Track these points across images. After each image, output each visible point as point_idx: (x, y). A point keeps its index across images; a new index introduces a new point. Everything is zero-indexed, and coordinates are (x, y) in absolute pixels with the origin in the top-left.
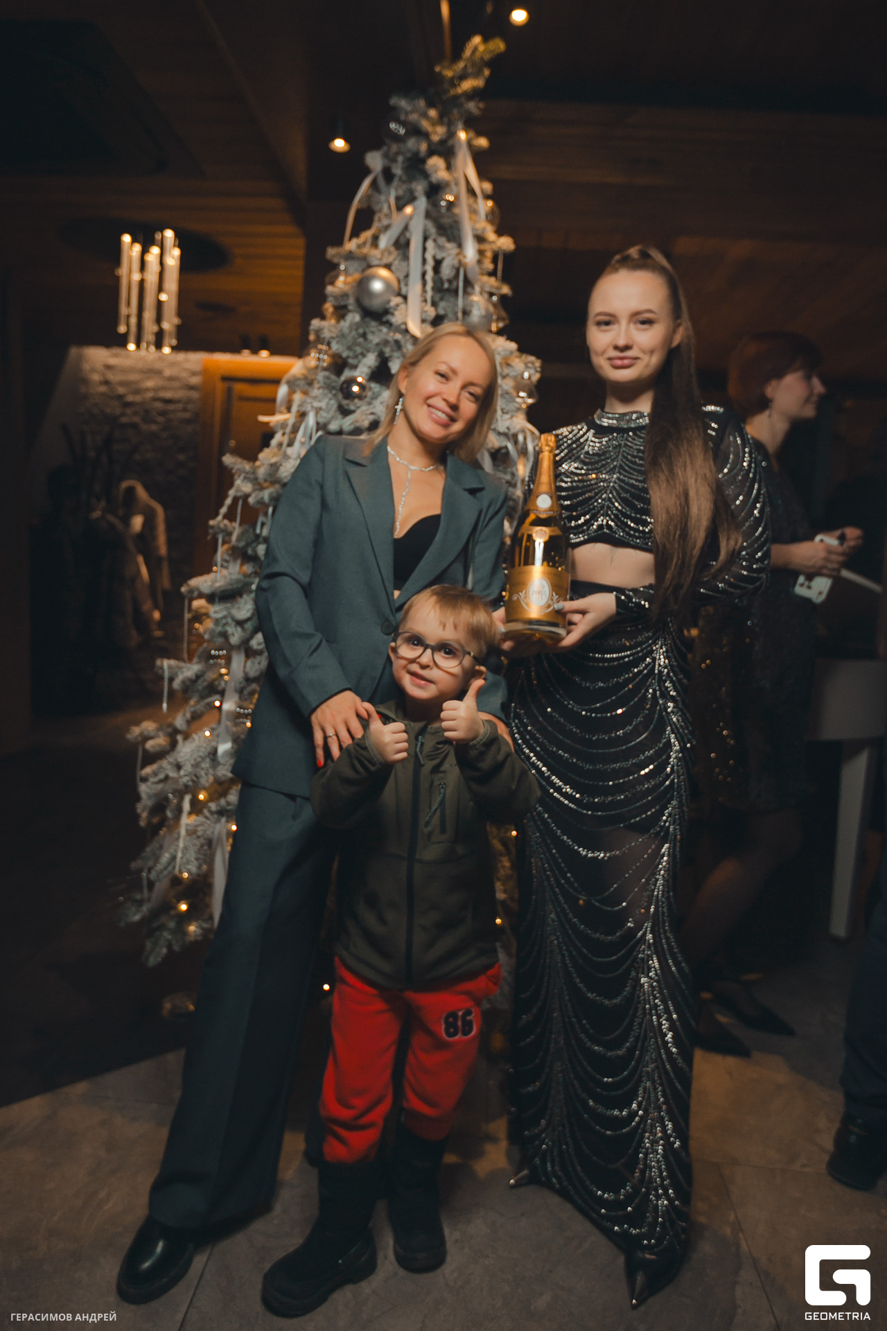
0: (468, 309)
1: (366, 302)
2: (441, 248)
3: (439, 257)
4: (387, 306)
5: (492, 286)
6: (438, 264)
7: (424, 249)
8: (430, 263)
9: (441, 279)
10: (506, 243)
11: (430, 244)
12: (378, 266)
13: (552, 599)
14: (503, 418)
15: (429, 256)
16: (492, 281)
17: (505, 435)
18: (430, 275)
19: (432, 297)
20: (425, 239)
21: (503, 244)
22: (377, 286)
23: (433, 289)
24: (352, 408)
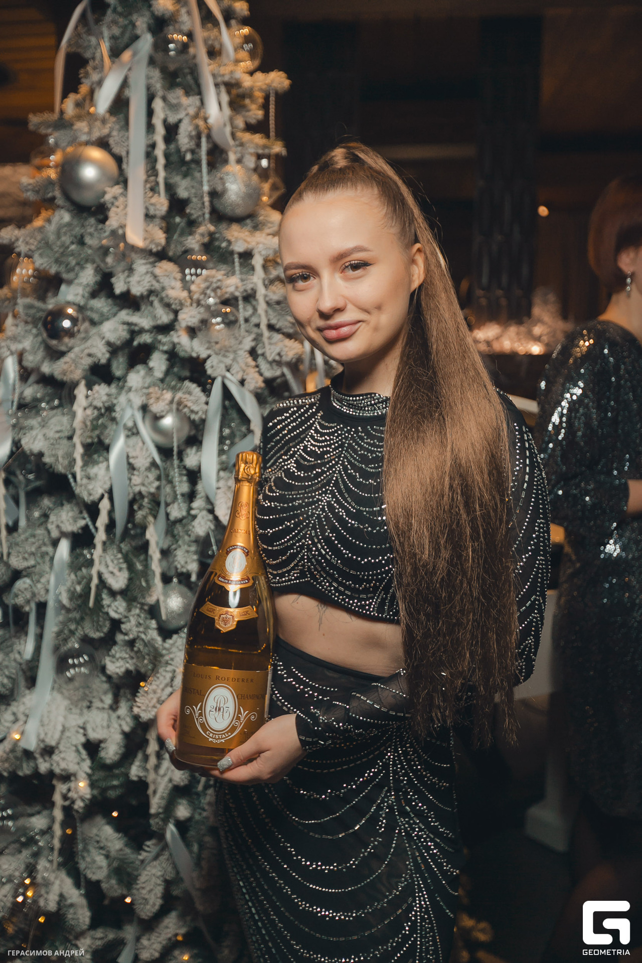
0: (219, 188)
1: (77, 196)
2: (174, 107)
3: (172, 119)
4: (102, 200)
5: (257, 146)
6: (171, 131)
7: (150, 113)
8: (160, 131)
9: (178, 150)
10: (278, 80)
11: (158, 104)
12: (87, 143)
13: (238, 718)
14: (274, 340)
15: (158, 121)
16: (258, 139)
17: (279, 363)
18: (161, 147)
19: (166, 179)
20: (150, 99)
21: (272, 81)
22: (89, 173)
23: (166, 167)
24: (63, 348)
